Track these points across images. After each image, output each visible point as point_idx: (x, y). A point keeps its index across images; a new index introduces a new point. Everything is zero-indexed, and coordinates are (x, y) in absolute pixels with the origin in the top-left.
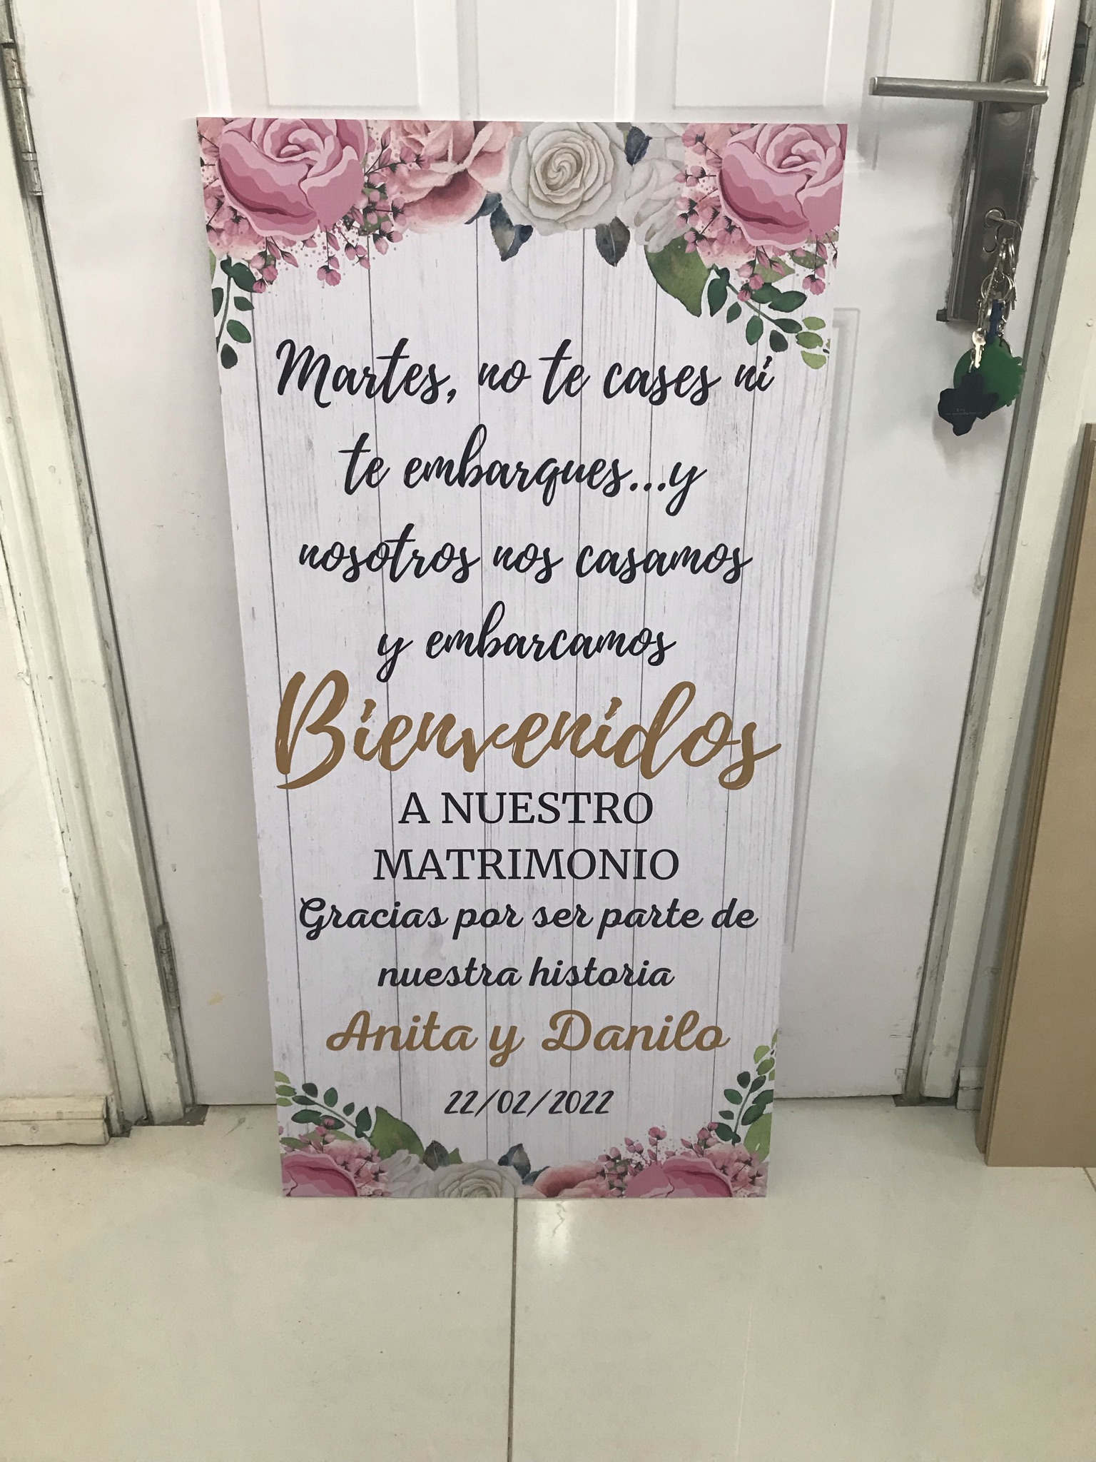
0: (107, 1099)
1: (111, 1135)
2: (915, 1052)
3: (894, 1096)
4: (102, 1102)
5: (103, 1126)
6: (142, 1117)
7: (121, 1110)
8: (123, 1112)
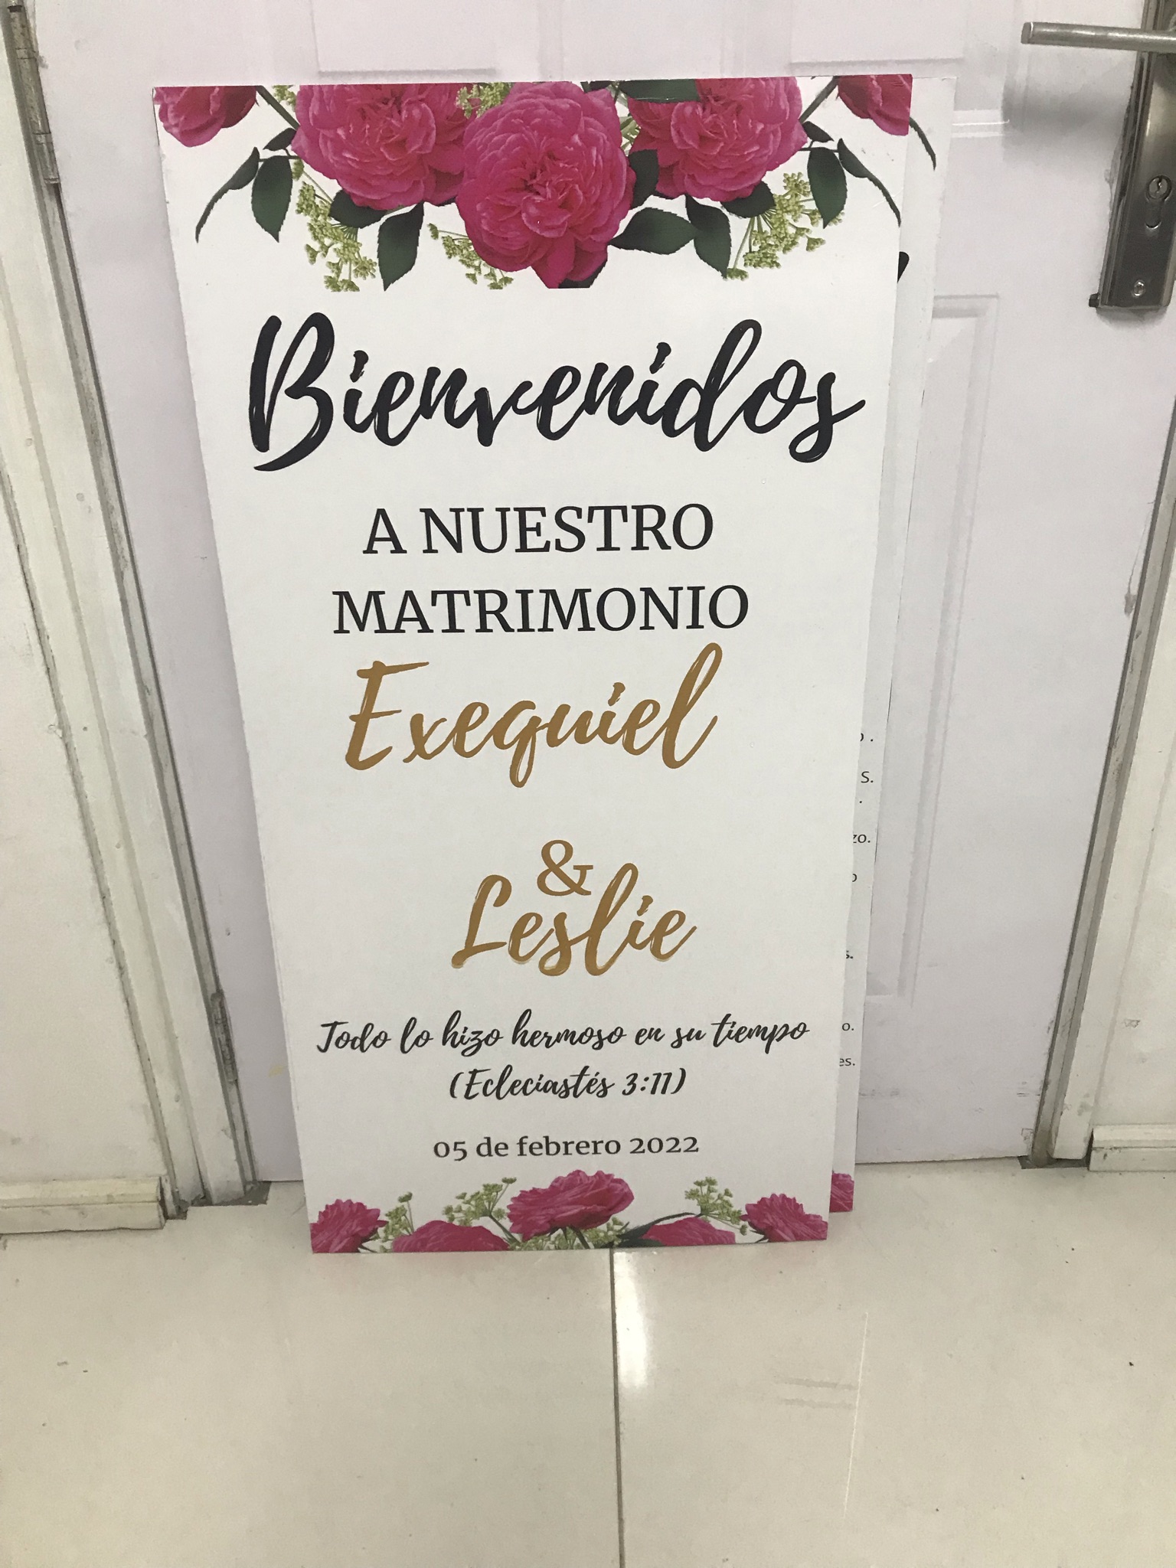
0: (160, 1179)
1: (167, 1217)
2: (1044, 1112)
3: (1020, 1158)
4: (157, 1183)
5: (158, 1209)
6: (200, 1195)
7: (177, 1190)
8: (178, 1192)
